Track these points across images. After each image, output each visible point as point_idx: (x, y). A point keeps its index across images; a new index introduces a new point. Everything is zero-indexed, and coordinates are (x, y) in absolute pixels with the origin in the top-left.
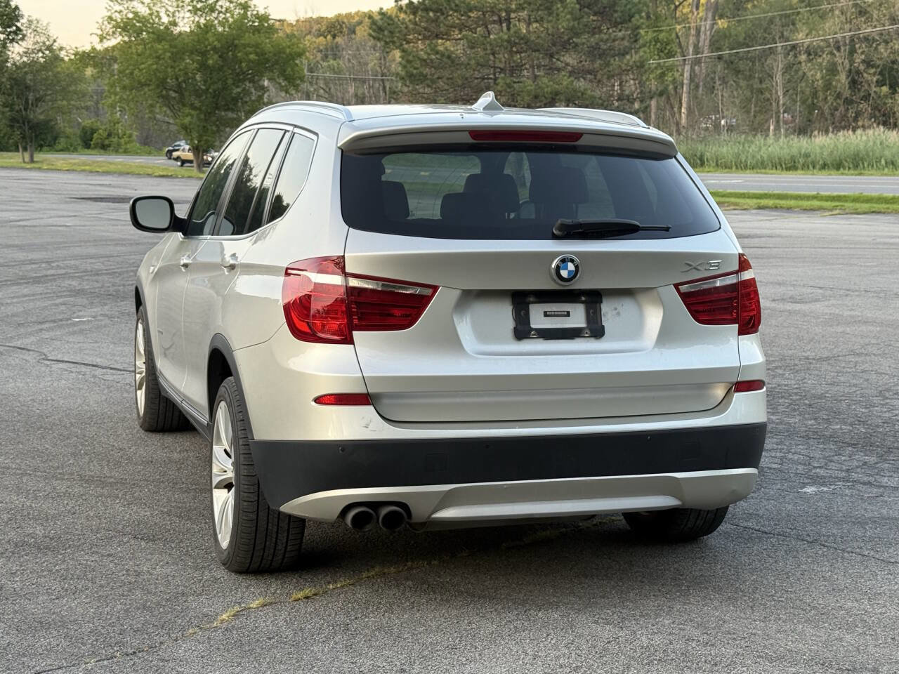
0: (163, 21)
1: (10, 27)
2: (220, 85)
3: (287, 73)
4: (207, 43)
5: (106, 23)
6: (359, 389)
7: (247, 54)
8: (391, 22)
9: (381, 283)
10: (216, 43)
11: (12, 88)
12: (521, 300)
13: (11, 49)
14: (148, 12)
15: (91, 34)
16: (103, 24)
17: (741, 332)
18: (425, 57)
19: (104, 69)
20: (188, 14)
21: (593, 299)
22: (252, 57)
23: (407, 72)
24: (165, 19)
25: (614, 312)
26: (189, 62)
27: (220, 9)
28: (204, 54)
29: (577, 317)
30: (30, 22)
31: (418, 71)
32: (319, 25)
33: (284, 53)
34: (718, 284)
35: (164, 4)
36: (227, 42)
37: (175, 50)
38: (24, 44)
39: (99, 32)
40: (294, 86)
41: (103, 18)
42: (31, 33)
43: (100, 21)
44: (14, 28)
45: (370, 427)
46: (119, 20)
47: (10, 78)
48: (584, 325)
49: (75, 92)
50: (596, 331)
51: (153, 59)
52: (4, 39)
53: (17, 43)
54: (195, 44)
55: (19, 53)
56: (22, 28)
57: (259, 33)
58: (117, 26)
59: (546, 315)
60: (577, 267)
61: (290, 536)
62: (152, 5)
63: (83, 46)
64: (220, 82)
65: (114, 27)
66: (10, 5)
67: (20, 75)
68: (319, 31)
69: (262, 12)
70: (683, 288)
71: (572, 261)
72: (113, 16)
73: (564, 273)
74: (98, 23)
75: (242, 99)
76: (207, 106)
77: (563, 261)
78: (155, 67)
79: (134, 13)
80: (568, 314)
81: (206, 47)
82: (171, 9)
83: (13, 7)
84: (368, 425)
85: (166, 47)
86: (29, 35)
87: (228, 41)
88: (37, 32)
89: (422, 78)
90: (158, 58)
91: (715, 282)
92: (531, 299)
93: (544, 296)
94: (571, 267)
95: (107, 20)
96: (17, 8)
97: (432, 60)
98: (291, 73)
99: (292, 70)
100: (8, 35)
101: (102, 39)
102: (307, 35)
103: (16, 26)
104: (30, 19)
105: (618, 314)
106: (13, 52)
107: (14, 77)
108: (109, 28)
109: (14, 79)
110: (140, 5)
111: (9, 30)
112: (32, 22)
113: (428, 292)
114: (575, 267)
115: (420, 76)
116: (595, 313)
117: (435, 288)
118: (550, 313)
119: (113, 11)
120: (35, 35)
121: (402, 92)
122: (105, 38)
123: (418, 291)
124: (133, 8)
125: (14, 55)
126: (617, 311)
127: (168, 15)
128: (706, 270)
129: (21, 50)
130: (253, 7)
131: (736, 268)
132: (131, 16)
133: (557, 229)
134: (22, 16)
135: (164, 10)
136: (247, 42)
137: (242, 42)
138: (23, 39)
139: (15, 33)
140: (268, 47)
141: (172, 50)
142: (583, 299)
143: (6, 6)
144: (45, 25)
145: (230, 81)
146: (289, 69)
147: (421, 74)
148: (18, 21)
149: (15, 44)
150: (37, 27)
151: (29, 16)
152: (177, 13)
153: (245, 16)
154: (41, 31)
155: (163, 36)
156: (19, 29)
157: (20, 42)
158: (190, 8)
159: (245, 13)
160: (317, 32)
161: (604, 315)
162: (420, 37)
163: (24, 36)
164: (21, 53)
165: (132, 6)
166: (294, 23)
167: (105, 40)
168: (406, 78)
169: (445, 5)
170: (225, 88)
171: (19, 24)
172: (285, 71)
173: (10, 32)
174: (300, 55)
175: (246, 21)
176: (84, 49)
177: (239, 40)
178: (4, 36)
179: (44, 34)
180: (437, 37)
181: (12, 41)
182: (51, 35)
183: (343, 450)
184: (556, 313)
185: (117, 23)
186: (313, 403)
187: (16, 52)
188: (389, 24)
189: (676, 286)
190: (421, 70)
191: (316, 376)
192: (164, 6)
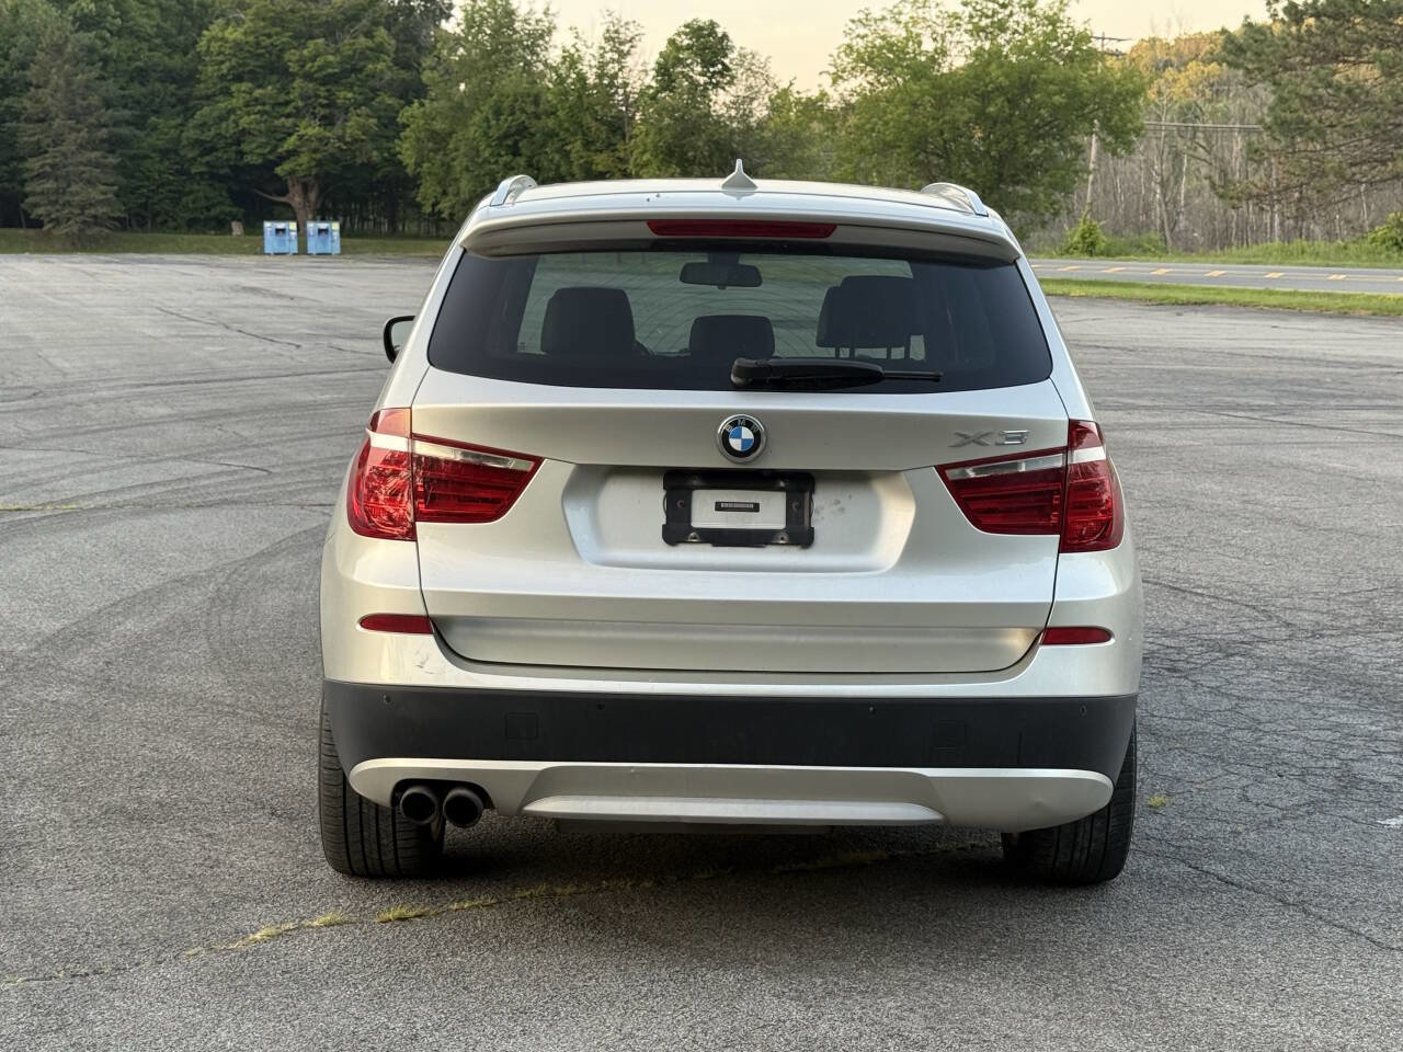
0: (923, 48)
1: (713, 66)
2: (1004, 144)
3: (1113, 123)
4: (988, 80)
5: (842, 55)
6: (416, 609)
7: (1050, 95)
8: (1262, 37)
9: (460, 451)
10: (1002, 79)
11: (710, 156)
12: (679, 484)
13: (713, 97)
14: (904, 34)
15: (821, 73)
16: (839, 57)
17: (1065, 548)
18: (1309, 92)
19: (837, 124)
20: (966, 37)
21: (799, 485)
22: (1057, 99)
23: (1275, 118)
24: (928, 46)
25: (835, 508)
26: (961, 111)
27: (1015, 27)
28: (985, 97)
29: (771, 512)
30: (743, 56)
31: (1294, 116)
32: (1212, 45)
33: (1110, 92)
34: (1023, 468)
35: (930, 23)
36: (1021, 78)
37: (938, 92)
38: (732, 90)
39: (833, 70)
40: (1125, 144)
41: (839, 48)
42: (742, 74)
43: (835, 53)
44: (720, 66)
45: (426, 668)
46: (862, 50)
47: (709, 141)
48: (780, 525)
49: (801, 160)
50: (800, 535)
51: (906, 105)
52: (706, 83)
53: (723, 88)
54: (971, 81)
55: (724, 103)
56: (731, 66)
57: (1073, 61)
58: (860, 58)
59: (719, 507)
60: (757, 435)
61: (398, 825)
62: (910, 25)
63: (808, 90)
64: (1006, 140)
65: (855, 60)
66: (716, 33)
67: (723, 137)
68: (1212, 54)
69: (1079, 28)
70: (953, 474)
71: (749, 424)
72: (854, 43)
73: (736, 444)
74: (831, 56)
75: (1041, 166)
76: (984, 176)
77: (734, 424)
78: (907, 117)
79: (883, 38)
80: (756, 508)
81: (986, 86)
82: (940, 30)
83: (720, 35)
84: (423, 663)
85: (926, 87)
86: (739, 76)
87: (1023, 76)
88: (752, 72)
89: (1301, 126)
90: (915, 105)
91: (1016, 466)
92: (695, 483)
93: (714, 479)
94: (747, 434)
95: (845, 52)
96: (725, 36)
97: (1320, 97)
98: (1119, 123)
99: (1121, 118)
100: (710, 78)
101: (836, 78)
102: (1191, 60)
103: (723, 64)
104: (742, 52)
105: (842, 510)
106: (715, 103)
107: (716, 138)
108: (846, 61)
109: (717, 143)
110: (895, 26)
111: (712, 70)
112: (745, 56)
113: (526, 466)
114: (754, 434)
115: (1297, 124)
116: (801, 507)
117: (538, 461)
118: (727, 505)
119: (854, 35)
120: (749, 76)
121: (1268, 150)
122: (841, 77)
123: (512, 464)
124: (883, 30)
125: (717, 107)
126: (839, 506)
127: (935, 39)
128: (997, 444)
129: (728, 99)
130: (1066, 20)
131: (1064, 442)
132: (878, 42)
133: (736, 375)
134: (732, 49)
135: (929, 31)
136: (1051, 76)
137: (1043, 76)
138: (730, 83)
139: (720, 73)
140: (1084, 83)
141: (934, 91)
142: (782, 484)
143: (709, 35)
144: (763, 60)
145: (1021, 139)
146: (1116, 117)
147: (1301, 120)
148: (726, 56)
149: (721, 91)
150: (753, 64)
151: (742, 48)
152: (948, 35)
153: (1053, 36)
154: (757, 70)
155: (921, 71)
156: (726, 68)
157: (727, 88)
158: (970, 27)
159: (1054, 30)
160: (1208, 56)
161: (818, 512)
162: (1307, 60)
163: (733, 77)
164: (728, 102)
165: (882, 27)
166: (1173, 43)
167: (840, 81)
168: (1275, 127)
169: (1348, 8)
170: (1015, 149)
171: (726, 61)
172: (1109, 120)
173: (714, 72)
174: (1135, 94)
175: (1055, 44)
176: (809, 95)
177: (1038, 74)
178: (706, 78)
179: (762, 74)
180: (1336, 59)
181: (716, 85)
182: (771, 75)
183: (388, 699)
184: (736, 506)
185: (859, 53)
186: (359, 627)
187: (720, 102)
188: (1256, 41)
189: (941, 469)
190: (1301, 113)
191: (371, 587)
192: (930, 26)
